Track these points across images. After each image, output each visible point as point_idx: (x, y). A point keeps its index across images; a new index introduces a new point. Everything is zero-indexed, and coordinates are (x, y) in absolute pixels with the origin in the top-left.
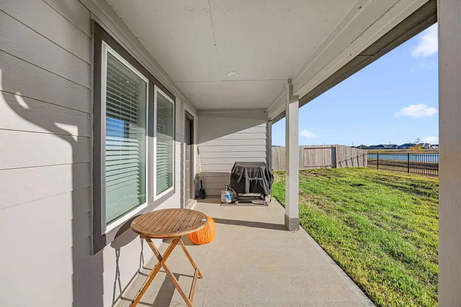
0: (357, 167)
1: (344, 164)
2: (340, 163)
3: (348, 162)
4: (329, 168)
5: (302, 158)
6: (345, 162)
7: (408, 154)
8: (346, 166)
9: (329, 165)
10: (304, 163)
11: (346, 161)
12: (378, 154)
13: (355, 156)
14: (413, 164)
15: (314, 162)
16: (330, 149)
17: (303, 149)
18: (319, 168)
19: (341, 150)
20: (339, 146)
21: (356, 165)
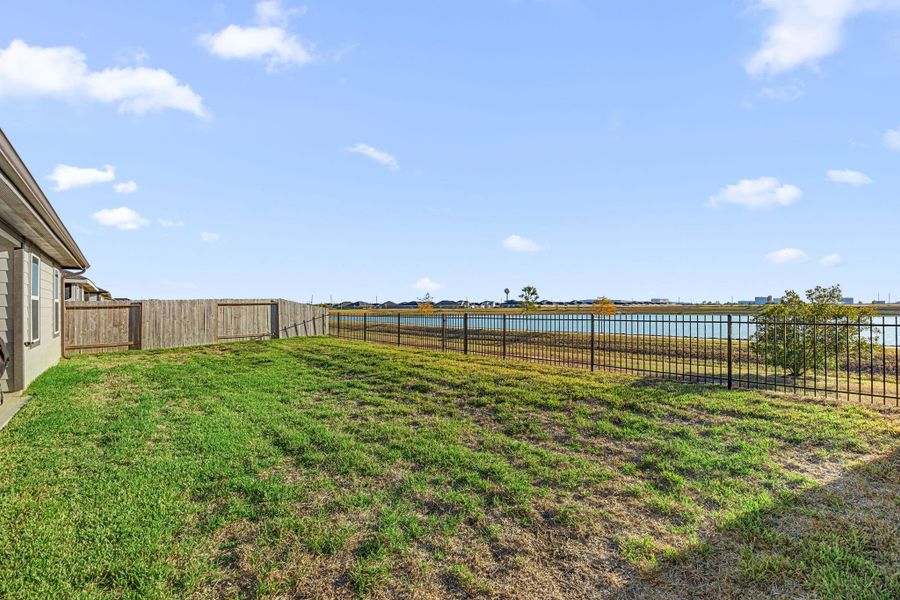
0: (313, 335)
1: (292, 333)
2: (285, 329)
3: (299, 327)
4: (267, 338)
5: (213, 322)
6: (293, 328)
7: (466, 315)
8: (294, 335)
9: (266, 333)
10: (216, 331)
11: (295, 325)
12: (399, 316)
13: (310, 318)
14: (477, 332)
15: (238, 329)
16: (269, 306)
17: (214, 306)
18: (248, 339)
19: (288, 308)
20: (284, 302)
21: (311, 333)
